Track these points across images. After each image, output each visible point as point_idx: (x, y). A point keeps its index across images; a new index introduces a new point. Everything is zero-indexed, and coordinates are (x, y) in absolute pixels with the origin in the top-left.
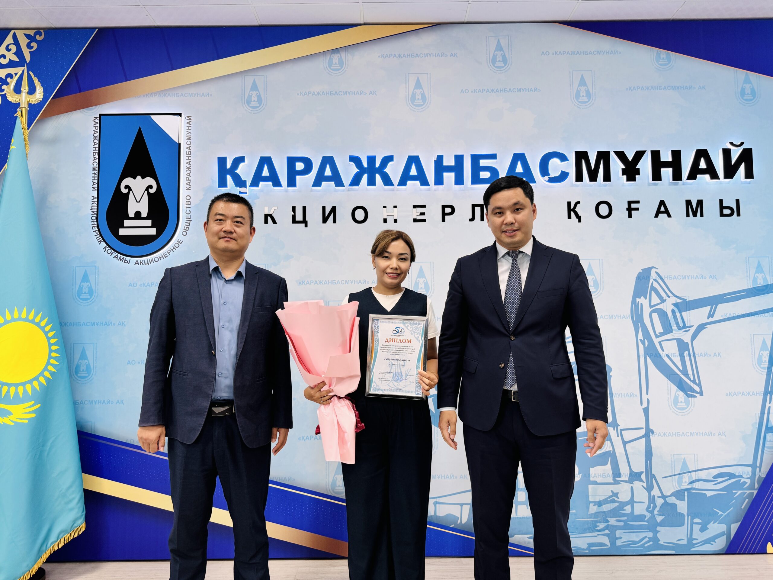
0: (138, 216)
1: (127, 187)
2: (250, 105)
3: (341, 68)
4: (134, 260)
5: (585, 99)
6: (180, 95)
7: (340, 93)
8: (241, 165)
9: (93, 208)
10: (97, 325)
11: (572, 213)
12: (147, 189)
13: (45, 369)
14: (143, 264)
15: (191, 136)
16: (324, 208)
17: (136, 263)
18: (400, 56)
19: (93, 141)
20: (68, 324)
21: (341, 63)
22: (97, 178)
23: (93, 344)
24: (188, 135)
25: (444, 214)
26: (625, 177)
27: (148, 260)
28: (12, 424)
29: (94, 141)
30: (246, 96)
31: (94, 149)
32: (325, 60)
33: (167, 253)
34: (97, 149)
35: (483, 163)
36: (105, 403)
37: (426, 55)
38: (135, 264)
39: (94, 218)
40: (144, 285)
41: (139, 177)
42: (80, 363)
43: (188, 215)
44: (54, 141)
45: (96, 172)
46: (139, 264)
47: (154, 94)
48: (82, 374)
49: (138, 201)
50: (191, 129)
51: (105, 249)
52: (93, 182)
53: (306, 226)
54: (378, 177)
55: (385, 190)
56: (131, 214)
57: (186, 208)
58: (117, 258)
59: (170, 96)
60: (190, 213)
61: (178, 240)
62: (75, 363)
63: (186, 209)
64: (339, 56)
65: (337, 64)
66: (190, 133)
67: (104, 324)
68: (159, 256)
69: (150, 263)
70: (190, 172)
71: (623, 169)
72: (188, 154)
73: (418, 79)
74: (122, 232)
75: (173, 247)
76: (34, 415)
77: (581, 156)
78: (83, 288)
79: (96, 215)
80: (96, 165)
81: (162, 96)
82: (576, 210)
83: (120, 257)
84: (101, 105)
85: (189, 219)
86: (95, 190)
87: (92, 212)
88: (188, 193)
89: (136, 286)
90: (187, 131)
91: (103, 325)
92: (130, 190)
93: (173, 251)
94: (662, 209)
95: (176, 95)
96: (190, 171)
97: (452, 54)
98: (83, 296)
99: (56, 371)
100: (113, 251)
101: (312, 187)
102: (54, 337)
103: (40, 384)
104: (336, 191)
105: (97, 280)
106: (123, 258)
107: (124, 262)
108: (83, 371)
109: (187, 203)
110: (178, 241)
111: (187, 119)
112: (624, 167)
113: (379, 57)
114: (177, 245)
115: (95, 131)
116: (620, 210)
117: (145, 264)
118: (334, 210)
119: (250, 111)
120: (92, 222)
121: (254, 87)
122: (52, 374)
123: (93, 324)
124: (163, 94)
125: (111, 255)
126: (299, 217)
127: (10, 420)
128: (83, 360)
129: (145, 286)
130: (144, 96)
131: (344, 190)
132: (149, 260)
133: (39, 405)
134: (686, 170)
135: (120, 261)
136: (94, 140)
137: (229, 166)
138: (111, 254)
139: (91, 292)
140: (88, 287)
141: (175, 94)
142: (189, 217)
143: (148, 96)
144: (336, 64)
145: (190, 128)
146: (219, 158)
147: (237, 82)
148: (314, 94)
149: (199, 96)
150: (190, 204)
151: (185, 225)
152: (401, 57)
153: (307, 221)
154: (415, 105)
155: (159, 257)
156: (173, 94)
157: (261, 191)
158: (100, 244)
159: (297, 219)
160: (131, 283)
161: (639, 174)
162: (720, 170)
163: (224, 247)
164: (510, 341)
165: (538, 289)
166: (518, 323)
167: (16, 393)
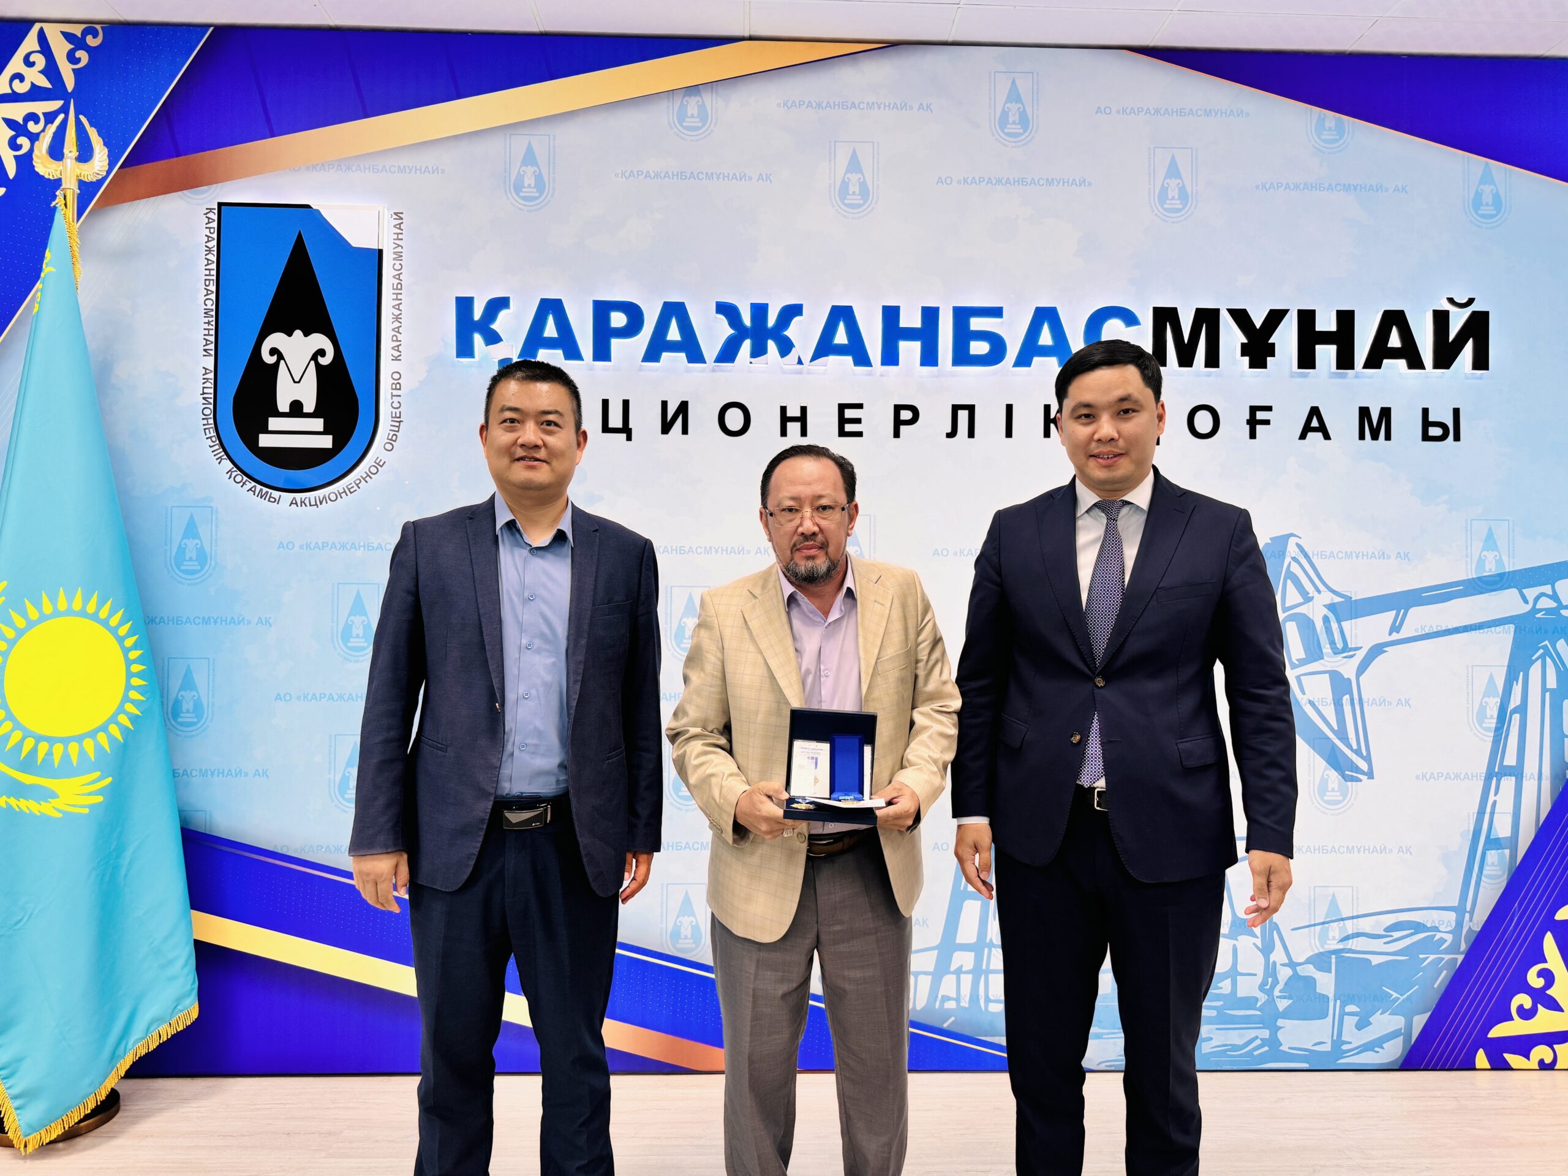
0: (296, 409)
1: (274, 351)
2: (522, 194)
3: (703, 125)
4: (288, 497)
5: (1177, 204)
6: (380, 168)
7: (701, 176)
8: (503, 314)
9: (206, 391)
10: (215, 622)
12: (314, 358)
13: (120, 710)
14: (306, 506)
15: (402, 252)
16: (664, 404)
17: (292, 503)
18: (819, 105)
19: (204, 257)
20: (157, 620)
21: (703, 116)
22: (213, 332)
23: (207, 660)
24: (396, 250)
25: (898, 423)
26: (1246, 359)
27: (315, 497)
28: (60, 815)
29: (207, 257)
30: (513, 178)
31: (207, 272)
32: (671, 107)
33: (354, 485)
34: (214, 273)
35: (977, 324)
36: (231, 774)
37: (870, 106)
38: (290, 505)
39: (207, 412)
40: (308, 546)
41: (298, 333)
42: (181, 696)
43: (396, 410)
44: (126, 255)
45: (211, 319)
46: (299, 505)
47: (329, 165)
48: (185, 718)
49: (297, 380)
50: (402, 239)
51: (231, 474)
52: (204, 339)
53: (629, 438)
54: (771, 344)
55: (783, 370)
56: (283, 406)
57: (392, 396)
58: (254, 492)
59: (360, 170)
60: (400, 407)
61: (377, 459)
62: (172, 696)
63: (392, 399)
64: (699, 101)
65: (695, 117)
66: (400, 248)
67: (228, 621)
68: (338, 491)
69: (321, 503)
70: (400, 325)
71: (1243, 345)
72: (397, 289)
73: (854, 154)
74: (265, 441)
75: (366, 473)
76: (100, 799)
78: (187, 550)
79: (211, 407)
80: (211, 305)
81: (344, 170)
83: (261, 490)
84: (219, 184)
85: (397, 420)
86: (210, 355)
87: (204, 398)
88: (396, 366)
89: (291, 549)
90: (394, 243)
91: (226, 624)
92: (281, 357)
93: (367, 482)
94: (1315, 423)
95: (373, 169)
96: (401, 323)
97: (921, 104)
98: (188, 566)
99: (140, 714)
100: (245, 478)
101: (642, 361)
102: (135, 647)
103: (111, 739)
104: (688, 371)
105: (214, 535)
106: (267, 492)
107: (269, 501)
108: (188, 711)
109: (394, 387)
110: (375, 462)
111: (394, 219)
112: (1245, 341)
113: (779, 105)
114: (374, 470)
115: (208, 237)
116: (1234, 422)
117: (310, 505)
118: (683, 408)
119: (521, 206)
120: (203, 419)
121: (530, 158)
122: (133, 719)
123: (206, 621)
124: (346, 165)
125: (242, 486)
126: (616, 421)
127: (53, 807)
128: (188, 691)
129: (311, 549)
130: (307, 169)
131: (703, 371)
132: (319, 497)
133: (110, 779)
134: (1361, 352)
135: (261, 498)
136: (206, 255)
137: (477, 315)
138: (242, 484)
139: (202, 557)
140: (197, 548)
141: (370, 166)
142: (398, 415)
143: (316, 170)
144: (692, 116)
145: (400, 237)
146: (458, 299)
147: (493, 147)
148: (648, 175)
149: (418, 172)
150: (400, 389)
151: (390, 430)
152: (823, 108)
153: (631, 429)
154: (846, 205)
155: (339, 493)
156: (367, 166)
158: (219, 463)
159: (611, 425)
160: (281, 543)
161: (1273, 355)
162: (1426, 351)
163: (523, 479)
164: (1094, 688)
165: (1160, 583)
166: (1112, 652)
167: (66, 756)
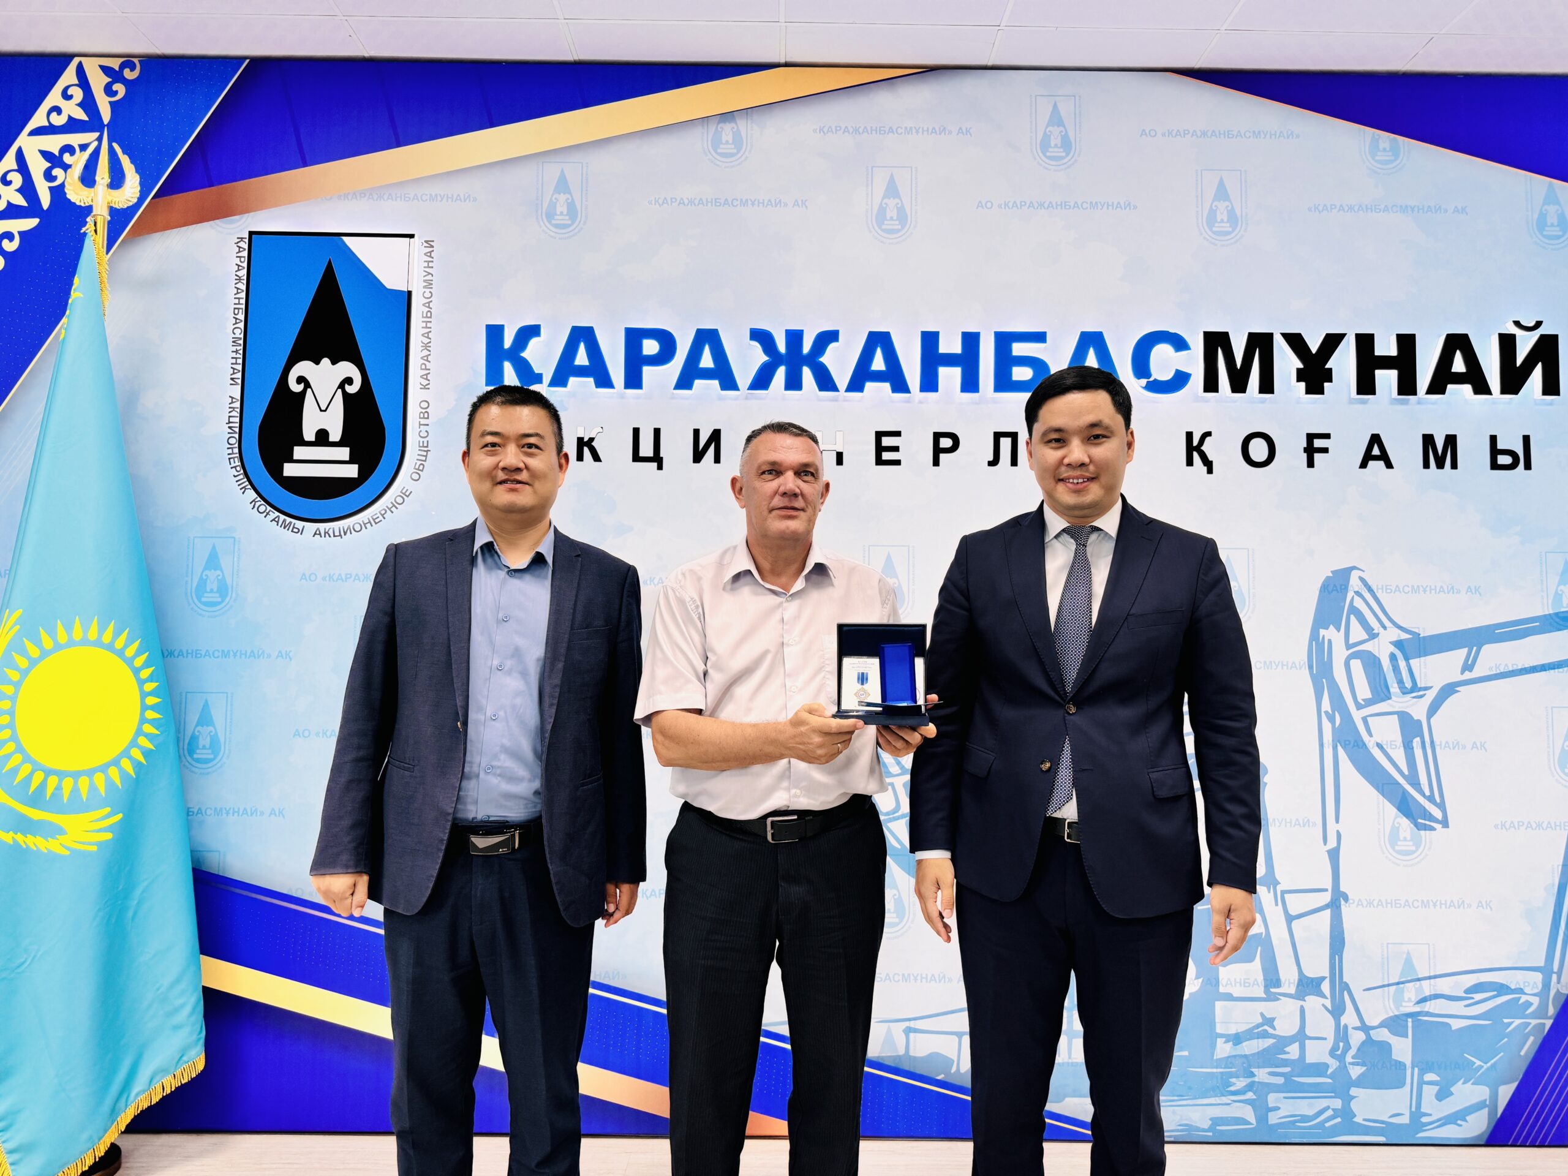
0: (322, 438)
1: (301, 380)
2: (554, 222)
3: (738, 152)
4: (311, 527)
5: (1227, 227)
6: (412, 196)
7: (735, 203)
8: (533, 342)
9: (232, 420)
10: (235, 655)
11: (1195, 455)
12: (341, 386)
13: (134, 743)
14: (330, 536)
15: (432, 280)
16: (696, 433)
17: (315, 534)
18: (856, 131)
19: (234, 286)
20: (176, 654)
21: (738, 142)
22: (240, 361)
23: (225, 694)
24: (426, 278)
25: (937, 451)
26: (1303, 385)
27: (340, 528)
28: (67, 852)
29: (237, 286)
30: (545, 205)
31: (237, 301)
32: (706, 133)
33: (379, 515)
34: (243, 301)
35: (1019, 349)
36: (247, 813)
37: (908, 131)
38: (314, 536)
39: (232, 441)
40: (331, 577)
41: (325, 361)
42: (198, 731)
43: (423, 439)
44: (155, 284)
45: (238, 348)
46: (323, 535)
47: (361, 194)
48: (200, 754)
49: (323, 408)
50: (432, 267)
51: (255, 504)
52: (232, 368)
53: (660, 467)
54: (807, 374)
55: (819, 399)
56: (309, 435)
57: (420, 425)
58: (278, 522)
59: (392, 198)
60: (427, 436)
61: (403, 489)
62: (189, 732)
63: (420, 428)
64: (733, 128)
65: (729, 144)
66: (431, 275)
67: (249, 654)
68: (363, 521)
69: (345, 534)
70: (429, 353)
71: (1299, 370)
72: (427, 317)
73: (892, 179)
74: (290, 470)
75: (392, 503)
76: (109, 836)
77: (1216, 342)
78: (208, 582)
79: (237, 436)
80: (239, 334)
81: (375, 198)
82: (1203, 448)
83: (284, 521)
84: (252, 214)
85: (425, 448)
86: (237, 384)
87: (230, 428)
88: (425, 395)
89: (314, 581)
90: (425, 271)
91: (246, 657)
92: (308, 385)
93: (392, 512)
94: (1376, 451)
95: (405, 197)
96: (430, 351)
97: (960, 129)
98: (208, 597)
99: (154, 749)
100: (269, 508)
101: (674, 389)
102: (151, 679)
103: (123, 774)
104: (721, 398)
106: (290, 523)
107: (292, 531)
108: (204, 747)
109: (422, 416)
110: (401, 492)
111: (425, 247)
112: (1301, 366)
113: (815, 130)
114: (400, 500)
115: (239, 266)
116: (1291, 450)
117: (334, 536)
118: (716, 436)
119: (552, 234)
120: (228, 448)
121: (562, 185)
122: (146, 753)
123: (225, 654)
124: (377, 194)
125: (265, 517)
126: (647, 450)
127: (60, 844)
128: (205, 726)
129: (334, 580)
130: (339, 197)
131: (736, 399)
132: (343, 527)
133: (120, 816)
134: (1424, 374)
135: (284, 528)
136: (236, 284)
137: (508, 343)
138: (265, 514)
139: (223, 590)
140: (218, 579)
141: (401, 194)
142: (425, 445)
143: (348, 198)
144: (727, 143)
145: (431, 264)
146: (488, 326)
147: (524, 175)
148: (682, 202)
149: (450, 200)
150: (428, 418)
151: (417, 460)
152: (860, 132)
153: (662, 458)
154: (883, 230)
155: (364, 523)
156: (399, 195)
157: (574, 394)
158: (243, 493)
159: (642, 454)
160: (304, 574)
161: (1330, 380)
162: (1494, 377)
163: (506, 502)
164: (1066, 715)
165: (1130, 610)
166: (1084, 679)
167: (75, 791)
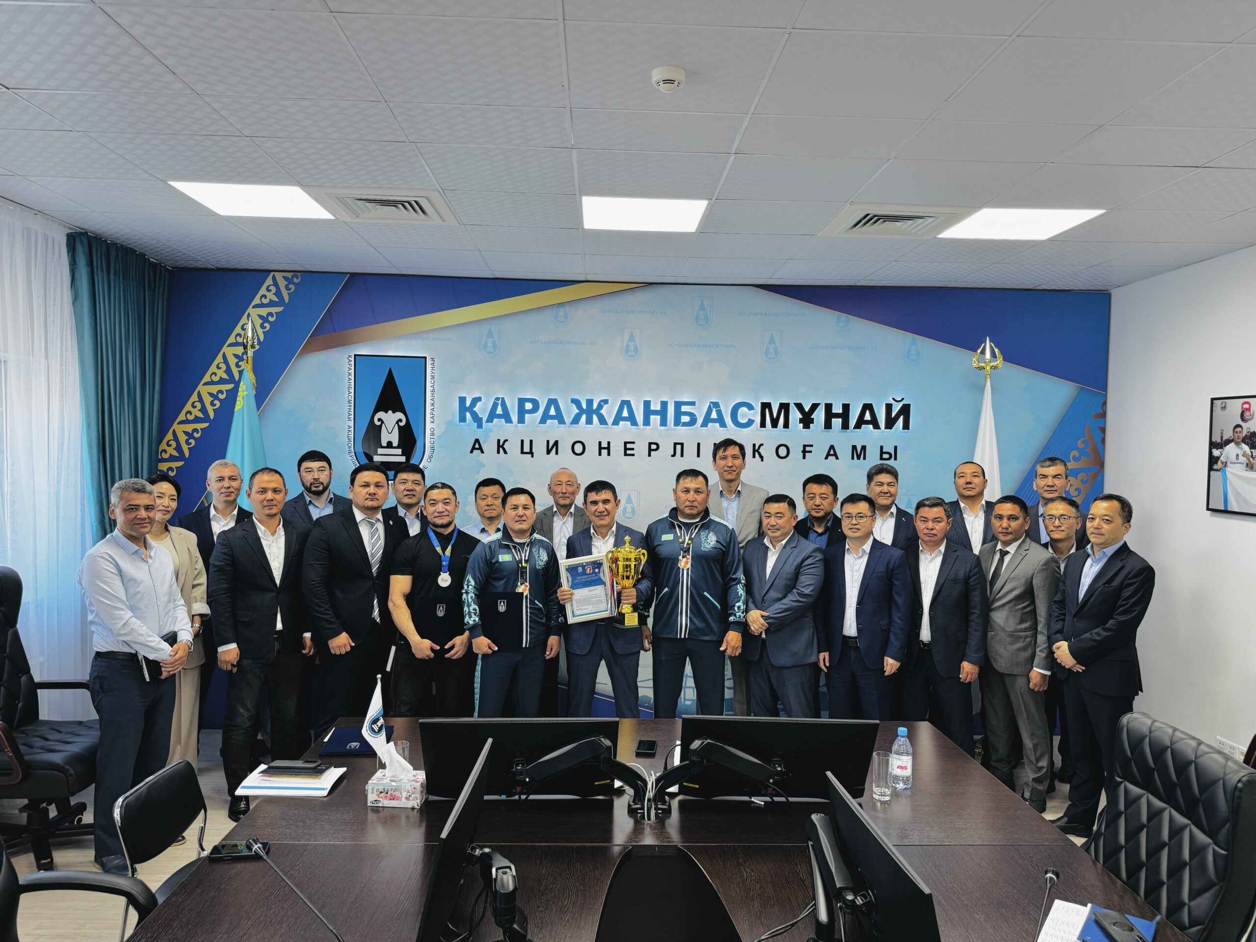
0: (390, 445)
1: (379, 420)
2: (487, 350)
3: (566, 320)
5: (773, 356)
6: (425, 339)
7: (565, 343)
8: (479, 404)
11: (756, 453)
12: (397, 423)
15: (434, 376)
16: (548, 442)
18: (617, 311)
19: (349, 377)
21: (565, 316)
25: (650, 450)
26: (802, 425)
30: (483, 343)
32: (552, 312)
35: (684, 408)
37: (639, 312)
39: (350, 445)
41: (390, 412)
47: (401, 337)
49: (390, 432)
52: (349, 414)
53: (532, 456)
54: (595, 418)
55: (600, 428)
56: (384, 443)
59: (416, 339)
60: (434, 443)
64: (564, 310)
66: (434, 373)
71: (800, 419)
73: (632, 333)
74: (376, 458)
77: (766, 406)
79: (353, 443)
81: (408, 339)
82: (760, 451)
84: (355, 346)
85: (433, 448)
92: (383, 422)
94: (832, 452)
97: (661, 311)
101: (539, 424)
104: (558, 427)
112: (801, 417)
113: (599, 313)
116: (796, 452)
118: (556, 443)
119: (486, 356)
120: (349, 449)
121: (490, 335)
124: (409, 337)
126: (527, 449)
130: (392, 338)
131: (565, 427)
134: (853, 422)
137: (468, 405)
141: (420, 338)
143: (396, 339)
144: (561, 317)
146: (459, 397)
147: (476, 329)
148: (542, 343)
149: (441, 340)
151: (431, 452)
152: (618, 314)
153: (533, 452)
154: (628, 356)
156: (418, 338)
157: (496, 426)
159: (525, 451)
161: (813, 423)
162: (882, 422)
